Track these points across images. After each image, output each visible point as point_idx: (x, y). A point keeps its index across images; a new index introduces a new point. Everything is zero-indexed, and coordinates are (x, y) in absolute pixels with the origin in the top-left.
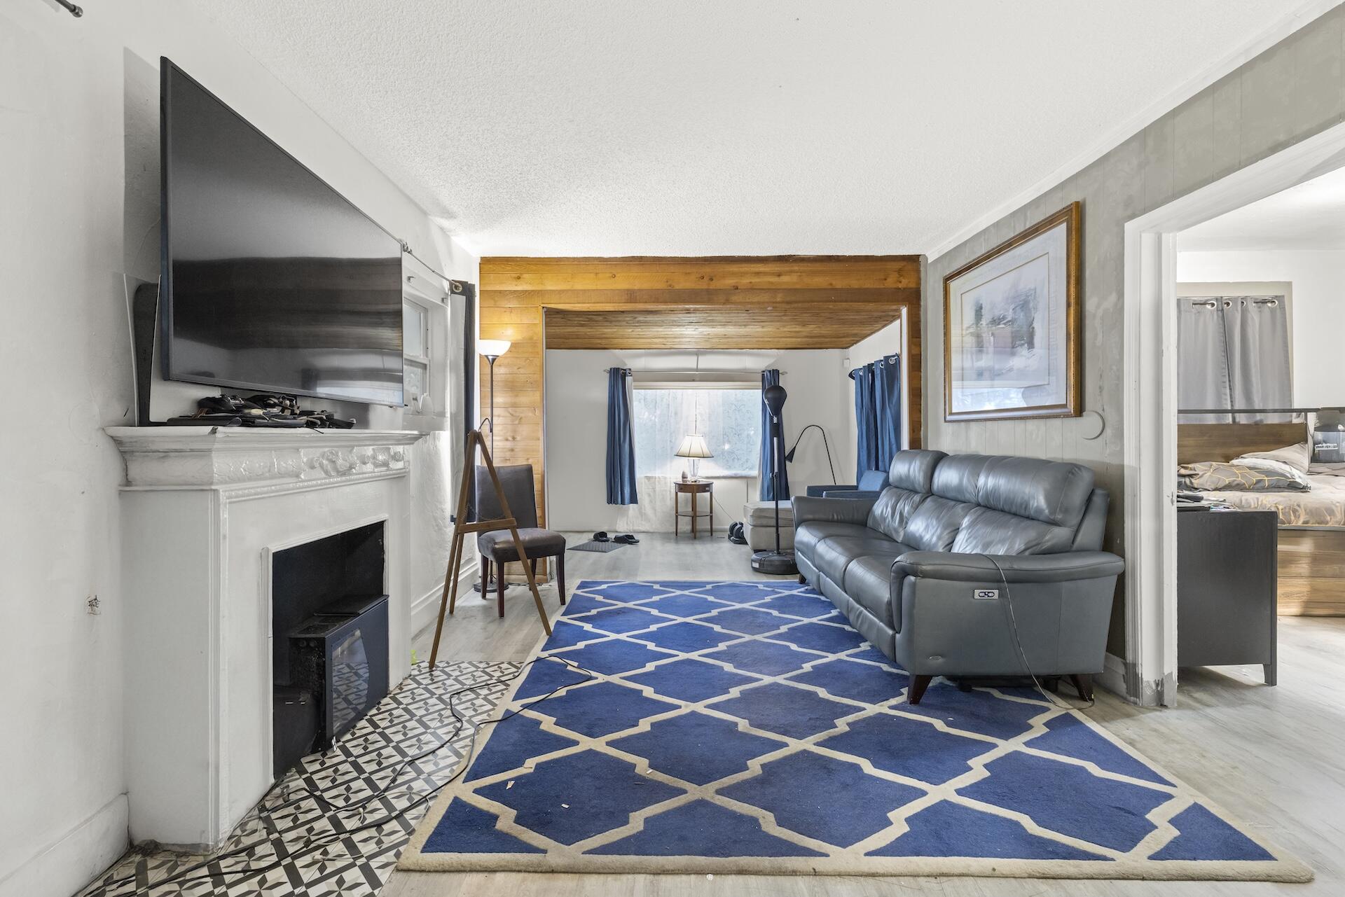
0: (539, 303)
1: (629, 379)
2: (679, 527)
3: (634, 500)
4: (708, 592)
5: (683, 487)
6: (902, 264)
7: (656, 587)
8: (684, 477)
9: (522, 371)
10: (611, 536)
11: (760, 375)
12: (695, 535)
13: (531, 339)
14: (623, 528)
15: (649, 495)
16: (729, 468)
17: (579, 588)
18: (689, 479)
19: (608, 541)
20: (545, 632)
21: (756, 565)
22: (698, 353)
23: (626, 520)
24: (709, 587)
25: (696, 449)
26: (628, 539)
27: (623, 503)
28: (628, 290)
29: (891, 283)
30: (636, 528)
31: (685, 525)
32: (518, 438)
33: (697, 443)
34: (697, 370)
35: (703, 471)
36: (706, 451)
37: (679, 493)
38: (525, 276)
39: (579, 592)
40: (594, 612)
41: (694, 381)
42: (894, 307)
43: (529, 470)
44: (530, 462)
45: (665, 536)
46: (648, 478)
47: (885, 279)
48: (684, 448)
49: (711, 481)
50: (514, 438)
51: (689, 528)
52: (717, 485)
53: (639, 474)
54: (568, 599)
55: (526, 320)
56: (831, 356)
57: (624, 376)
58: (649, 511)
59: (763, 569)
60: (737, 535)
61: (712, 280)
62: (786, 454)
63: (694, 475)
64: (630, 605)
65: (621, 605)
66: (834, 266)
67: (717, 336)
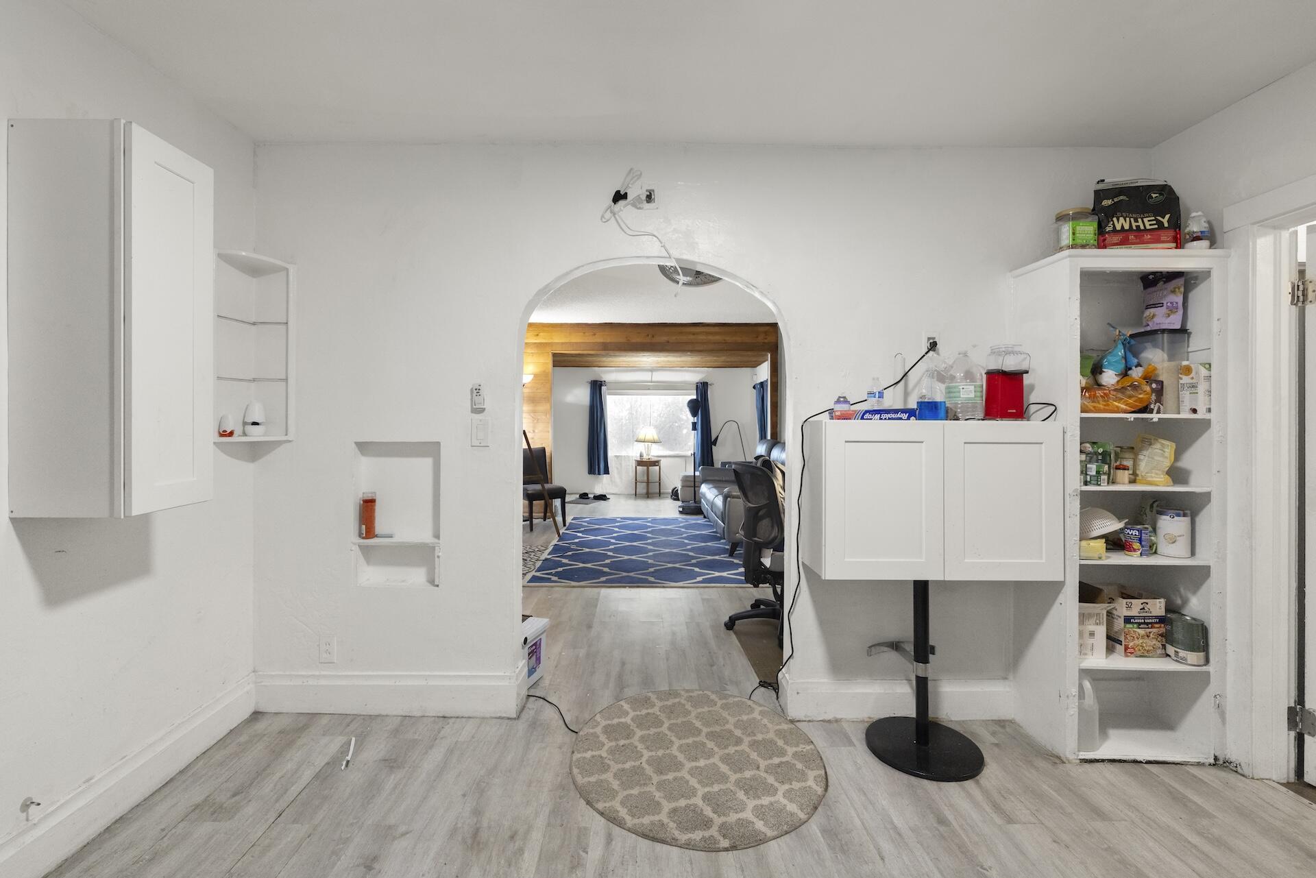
0: (550, 351)
1: (604, 388)
2: (637, 490)
3: (607, 472)
4: (649, 522)
5: (640, 463)
6: (767, 328)
7: (618, 519)
8: (641, 456)
9: (539, 391)
10: (591, 496)
11: (695, 386)
12: (648, 495)
13: (544, 371)
14: (599, 491)
15: (617, 468)
16: (673, 450)
17: (572, 520)
18: (644, 457)
19: (588, 498)
20: (557, 536)
21: (681, 509)
22: (652, 370)
23: (601, 485)
24: (650, 520)
25: (649, 437)
26: (602, 498)
27: (599, 474)
28: (603, 343)
29: (761, 339)
30: (608, 491)
31: (642, 489)
32: (536, 431)
33: (651, 433)
34: (651, 382)
35: (655, 452)
36: (656, 437)
37: (638, 467)
38: (541, 334)
39: (573, 521)
40: (583, 529)
41: (649, 389)
42: (764, 353)
43: (544, 450)
44: (543, 446)
45: (628, 496)
46: (617, 457)
47: (757, 337)
48: (641, 437)
49: (659, 459)
50: (534, 431)
51: (645, 491)
52: (663, 462)
53: (611, 454)
54: (567, 524)
55: (542, 360)
56: (745, 372)
57: (601, 385)
58: (618, 480)
59: (685, 511)
60: (675, 495)
61: (653, 337)
62: (713, 440)
63: (648, 455)
64: (603, 527)
65: (597, 527)
66: (726, 329)
67: (664, 361)
